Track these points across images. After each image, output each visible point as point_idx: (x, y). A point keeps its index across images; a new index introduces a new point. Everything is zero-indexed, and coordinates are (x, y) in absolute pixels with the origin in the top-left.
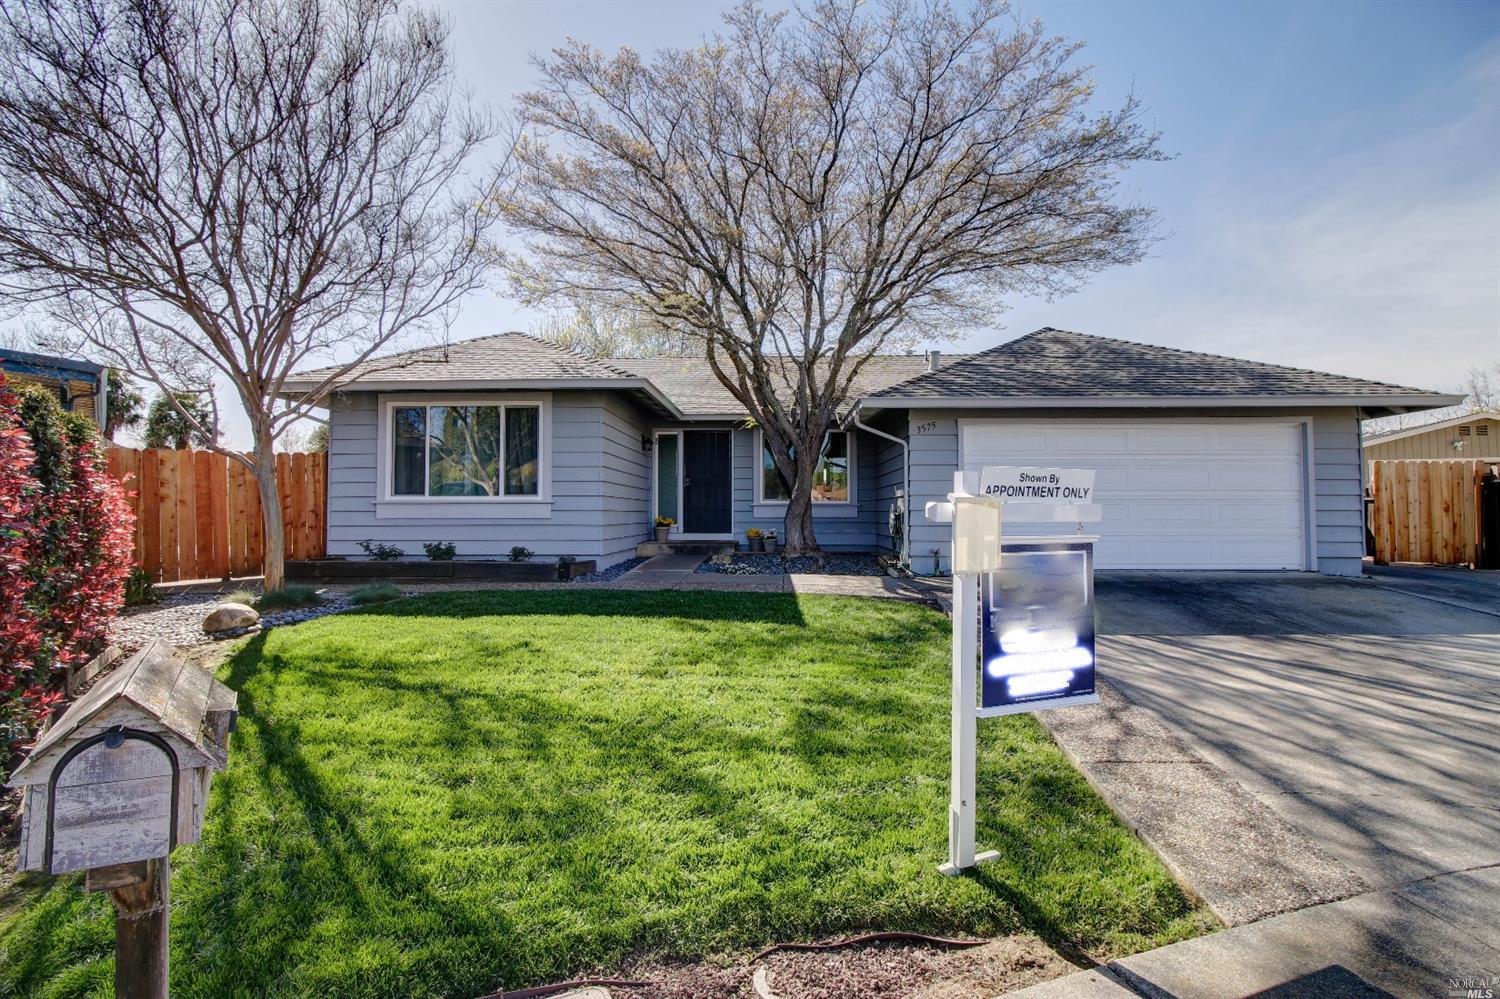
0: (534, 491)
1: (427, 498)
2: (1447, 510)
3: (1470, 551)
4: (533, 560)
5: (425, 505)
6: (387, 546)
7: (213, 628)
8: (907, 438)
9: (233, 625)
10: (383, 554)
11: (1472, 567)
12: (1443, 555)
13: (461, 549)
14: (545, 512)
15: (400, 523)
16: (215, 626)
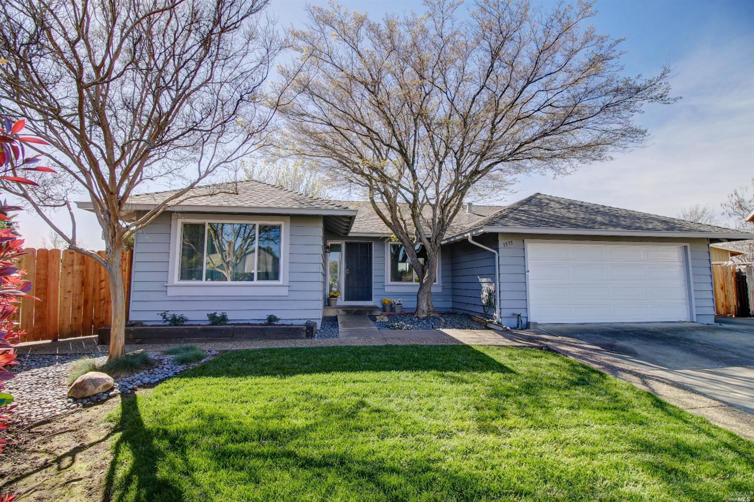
0: (276, 277)
1: (204, 282)
2: (722, 288)
3: (733, 309)
4: (280, 322)
5: (202, 287)
6: (178, 314)
7: (80, 396)
8: (497, 249)
9: (97, 391)
10: (175, 321)
11: (734, 316)
12: (722, 311)
13: (230, 316)
14: (284, 292)
15: (184, 298)
16: (81, 393)
